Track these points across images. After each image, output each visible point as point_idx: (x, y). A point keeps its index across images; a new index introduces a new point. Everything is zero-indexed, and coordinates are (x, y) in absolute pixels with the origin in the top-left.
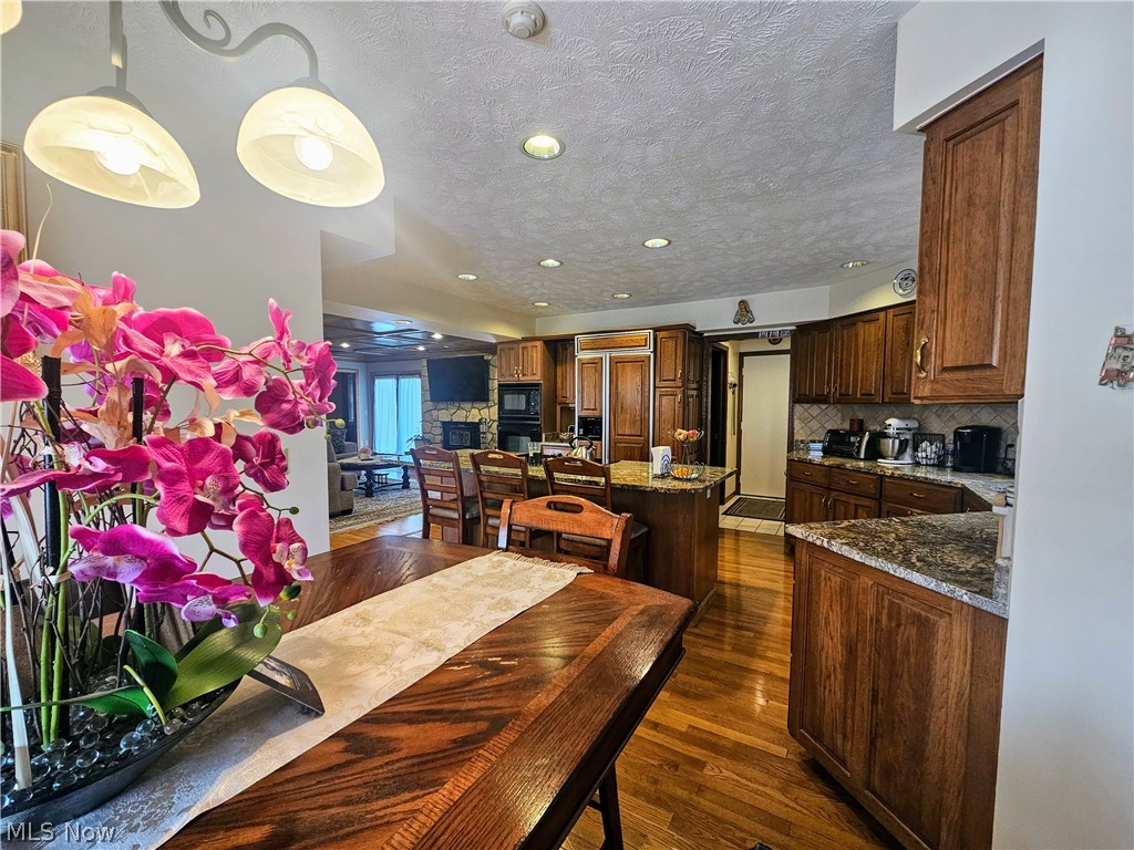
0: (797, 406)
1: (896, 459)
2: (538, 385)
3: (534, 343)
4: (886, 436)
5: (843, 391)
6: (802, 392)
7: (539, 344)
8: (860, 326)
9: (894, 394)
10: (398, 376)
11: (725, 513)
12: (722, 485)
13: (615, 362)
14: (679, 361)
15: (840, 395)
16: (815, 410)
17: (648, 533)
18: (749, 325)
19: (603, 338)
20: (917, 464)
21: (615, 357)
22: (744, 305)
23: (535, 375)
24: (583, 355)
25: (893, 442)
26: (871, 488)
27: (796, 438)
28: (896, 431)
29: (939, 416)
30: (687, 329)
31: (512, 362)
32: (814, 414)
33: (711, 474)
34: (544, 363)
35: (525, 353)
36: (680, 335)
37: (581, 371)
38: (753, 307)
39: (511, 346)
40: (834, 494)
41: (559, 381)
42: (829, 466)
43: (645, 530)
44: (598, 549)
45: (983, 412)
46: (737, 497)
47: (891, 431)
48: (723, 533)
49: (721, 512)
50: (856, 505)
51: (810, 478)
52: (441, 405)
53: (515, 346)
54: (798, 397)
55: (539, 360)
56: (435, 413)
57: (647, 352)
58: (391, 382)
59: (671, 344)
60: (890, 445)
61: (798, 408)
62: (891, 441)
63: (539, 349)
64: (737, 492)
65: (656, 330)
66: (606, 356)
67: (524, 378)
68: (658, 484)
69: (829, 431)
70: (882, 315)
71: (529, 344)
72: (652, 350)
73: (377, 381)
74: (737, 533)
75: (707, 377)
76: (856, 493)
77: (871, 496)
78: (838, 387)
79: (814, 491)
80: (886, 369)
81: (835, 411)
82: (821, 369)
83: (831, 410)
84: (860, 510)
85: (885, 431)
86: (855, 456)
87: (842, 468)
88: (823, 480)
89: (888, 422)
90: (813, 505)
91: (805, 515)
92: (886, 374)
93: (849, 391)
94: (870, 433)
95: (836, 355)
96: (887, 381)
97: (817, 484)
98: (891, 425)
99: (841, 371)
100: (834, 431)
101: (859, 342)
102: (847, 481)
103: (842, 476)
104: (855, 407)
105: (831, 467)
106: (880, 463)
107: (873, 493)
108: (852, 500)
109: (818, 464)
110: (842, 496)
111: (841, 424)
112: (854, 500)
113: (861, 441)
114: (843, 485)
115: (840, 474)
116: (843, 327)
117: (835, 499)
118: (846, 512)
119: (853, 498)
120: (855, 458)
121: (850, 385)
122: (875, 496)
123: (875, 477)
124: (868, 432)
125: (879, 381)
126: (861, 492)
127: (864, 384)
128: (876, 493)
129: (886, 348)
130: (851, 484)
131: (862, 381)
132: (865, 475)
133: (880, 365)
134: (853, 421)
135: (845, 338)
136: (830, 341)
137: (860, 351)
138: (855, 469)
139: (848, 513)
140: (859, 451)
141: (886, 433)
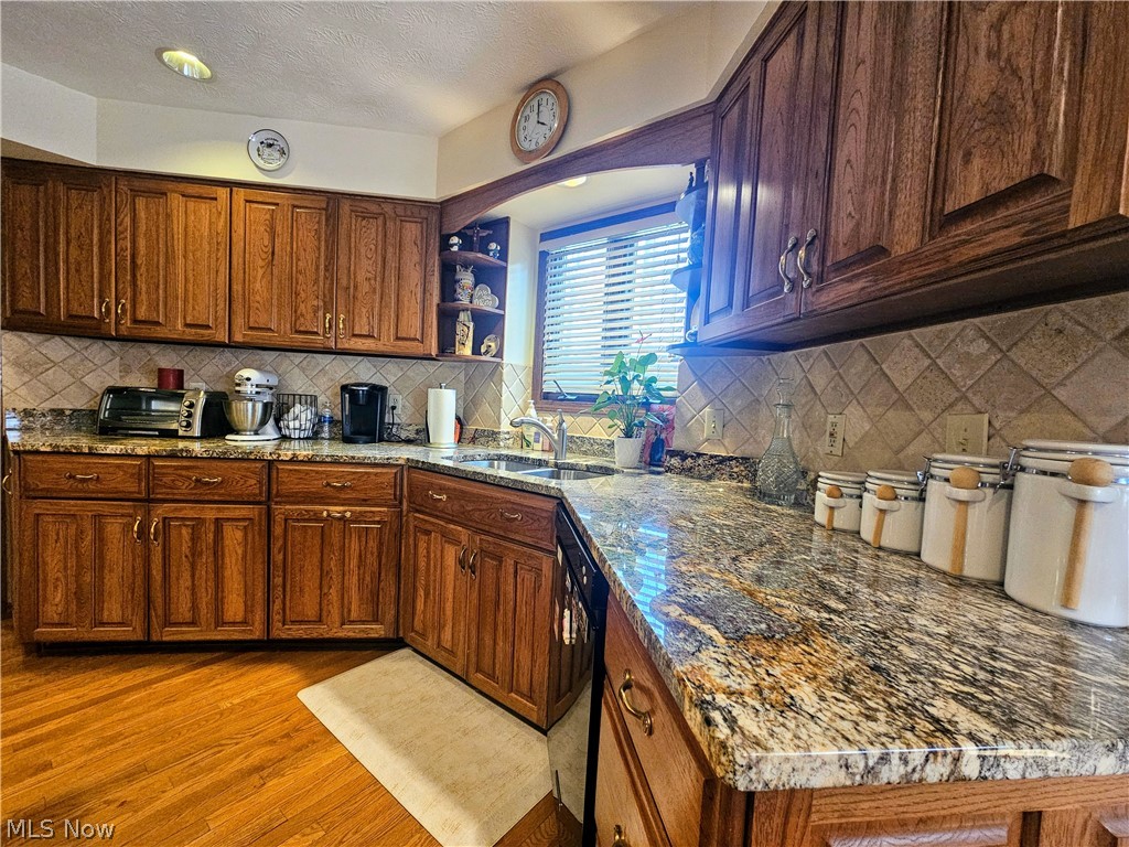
0: (8, 337)
1: (256, 433)
4: (241, 396)
5: (142, 313)
8: (177, 201)
9: (251, 328)
15: (135, 321)
16: (58, 347)
20: (285, 438)
25: (254, 406)
26: (252, 485)
28: (255, 389)
29: (303, 370)
32: (57, 356)
40: (162, 510)
42: (148, 457)
45: (361, 366)
47: (248, 389)
50: (217, 519)
51: (91, 486)
54: (11, 315)
60: (247, 412)
62: (249, 405)
70: (223, 193)
76: (216, 498)
77: (251, 499)
78: (128, 306)
79: (106, 510)
80: (235, 287)
81: (105, 353)
82: (79, 264)
83: (97, 352)
84: (228, 529)
85: (237, 388)
86: (181, 433)
87: (183, 457)
88: (131, 487)
89: (246, 373)
90: (102, 540)
91: (80, 566)
92: (234, 294)
93: (158, 316)
94: (205, 392)
95: (120, 243)
96: (237, 306)
97: (115, 496)
98: (248, 379)
99: (134, 276)
100: (126, 389)
101: (176, 229)
102: (198, 481)
103: (184, 473)
104: (153, 349)
105: (154, 456)
106: (233, 440)
107: (255, 495)
108: (210, 513)
109: (116, 455)
110: (185, 508)
111: (121, 377)
112: (214, 512)
113: (192, 405)
114: (184, 489)
115: (176, 468)
116: (136, 193)
117: (165, 518)
118: (195, 539)
119: (212, 509)
120: (183, 437)
121: (158, 305)
122: (258, 499)
123: (259, 465)
124: (202, 393)
125: (222, 305)
126: (229, 495)
127: (190, 306)
128: (261, 493)
129: (233, 251)
130: (208, 483)
131: (186, 301)
132: (236, 465)
133: (223, 278)
134: (161, 373)
135: (142, 215)
136: (101, 220)
137: (179, 247)
138: (215, 455)
139: (199, 538)
140: (189, 425)
141: (239, 392)
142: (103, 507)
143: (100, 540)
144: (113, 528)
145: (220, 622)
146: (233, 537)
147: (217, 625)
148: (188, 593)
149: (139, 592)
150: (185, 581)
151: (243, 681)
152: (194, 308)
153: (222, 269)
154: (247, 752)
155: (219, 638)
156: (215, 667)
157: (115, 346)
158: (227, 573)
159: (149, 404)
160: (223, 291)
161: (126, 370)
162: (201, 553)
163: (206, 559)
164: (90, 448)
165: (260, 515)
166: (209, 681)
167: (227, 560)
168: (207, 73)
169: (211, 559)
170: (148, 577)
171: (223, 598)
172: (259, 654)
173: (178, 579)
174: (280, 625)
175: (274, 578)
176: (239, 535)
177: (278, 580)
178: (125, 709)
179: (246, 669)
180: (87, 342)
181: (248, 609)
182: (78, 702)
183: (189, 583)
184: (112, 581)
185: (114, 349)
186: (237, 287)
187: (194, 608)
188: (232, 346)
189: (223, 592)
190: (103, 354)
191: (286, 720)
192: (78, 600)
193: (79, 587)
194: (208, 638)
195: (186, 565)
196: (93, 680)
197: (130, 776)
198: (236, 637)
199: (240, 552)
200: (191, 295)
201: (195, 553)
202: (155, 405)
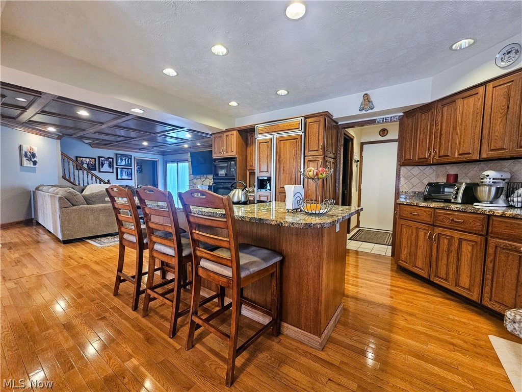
0: (403, 168)
1: (492, 203)
2: (235, 158)
3: (232, 132)
4: (483, 184)
5: (442, 153)
6: (407, 157)
7: (235, 132)
8: (459, 102)
9: (492, 150)
10: (178, 161)
11: (350, 239)
12: (349, 220)
13: (279, 141)
14: (321, 137)
15: (440, 157)
16: (416, 170)
17: (282, 262)
18: (370, 111)
19: (273, 126)
20: (510, 207)
21: (280, 137)
22: (367, 98)
23: (232, 151)
24: (260, 137)
25: (490, 190)
26: (478, 226)
27: (401, 190)
28: (492, 181)
30: (326, 115)
31: (221, 144)
32: (415, 173)
33: (340, 212)
34: (238, 144)
35: (228, 138)
36: (322, 119)
37: (259, 148)
38: (372, 99)
39: (219, 135)
40: (438, 230)
41: (248, 156)
42: (435, 208)
43: (278, 259)
44: (225, 280)
46: (358, 229)
47: (488, 181)
48: (349, 253)
49: (348, 238)
50: (460, 238)
51: (416, 217)
52: (198, 177)
53: (222, 135)
54: (404, 161)
55: (235, 142)
56: (194, 181)
57: (300, 133)
58: (175, 165)
59: (316, 126)
60: (483, 192)
61: (404, 170)
62: (488, 188)
63: (235, 135)
64: (358, 226)
65: (306, 117)
66: (273, 137)
67: (227, 154)
68: (289, 219)
69: (429, 184)
70: (481, 89)
71: (229, 133)
72: (303, 131)
73: (168, 165)
74: (357, 252)
75: (340, 151)
76: (460, 229)
77: (477, 232)
78: (437, 151)
79: (420, 227)
80: (484, 132)
81: (431, 171)
82: (423, 140)
83: (428, 170)
84: (464, 243)
85: (482, 181)
86: (452, 201)
87: (447, 210)
88: (428, 219)
89: (486, 173)
90: (418, 237)
91: (411, 244)
92: (484, 135)
93: (448, 153)
94: (466, 183)
95: (437, 127)
96: (485, 141)
97: (423, 222)
98: (488, 176)
99: (440, 138)
100: (433, 183)
101: (458, 114)
102: (452, 220)
103: (447, 216)
104: (448, 167)
105: (437, 208)
106: (477, 206)
107: (479, 230)
108: (457, 235)
109: (424, 207)
110: (446, 231)
111: (436, 180)
112: (458, 235)
113: (458, 189)
114: (447, 223)
115: (445, 214)
116: (443, 106)
117: (439, 234)
118: (450, 245)
119: (458, 233)
120: (453, 203)
121: (448, 148)
122: (481, 233)
123: (482, 216)
124: (464, 183)
125: (477, 142)
126: (466, 228)
127: (462, 146)
128: (482, 230)
129: (485, 114)
130: (456, 222)
131: (460, 144)
132: (471, 215)
133: (479, 129)
134: (448, 176)
135: (445, 113)
136: (431, 120)
137: (459, 121)
138: (461, 210)
139: (452, 245)
140: (456, 198)
141: (482, 182)
142: (420, 226)
143: (417, 236)
144: (421, 233)
145: (457, 284)
146: (467, 248)
147: (456, 286)
148: (445, 267)
149: (428, 259)
150: (444, 261)
151: (463, 314)
152: (463, 146)
153: (478, 125)
154: (453, 337)
155: (456, 291)
156: (453, 303)
157: (434, 167)
158: (463, 264)
159: (444, 189)
160: (478, 135)
161: (438, 176)
162: (451, 252)
163: (453, 255)
164: (417, 204)
165: (481, 241)
166: (448, 306)
167: (463, 258)
168: (472, 41)
169: (456, 255)
170: (431, 256)
171: (460, 274)
172: (476, 309)
173: (441, 260)
174: (488, 300)
175: (487, 274)
176: (470, 248)
177: (489, 276)
178: (416, 296)
179: (466, 311)
180: (425, 167)
181: (472, 284)
182: (405, 287)
183: (446, 262)
184: (420, 252)
185: (434, 168)
186: (486, 132)
187: (447, 274)
188: (480, 161)
189: (460, 271)
190: (430, 171)
191: (477, 340)
192: (410, 256)
193: (410, 251)
194: (452, 289)
195: (445, 255)
196: (411, 284)
197: (411, 314)
198: (464, 294)
199: (469, 256)
200: (462, 140)
201: (449, 251)
202: (446, 190)
